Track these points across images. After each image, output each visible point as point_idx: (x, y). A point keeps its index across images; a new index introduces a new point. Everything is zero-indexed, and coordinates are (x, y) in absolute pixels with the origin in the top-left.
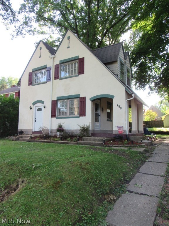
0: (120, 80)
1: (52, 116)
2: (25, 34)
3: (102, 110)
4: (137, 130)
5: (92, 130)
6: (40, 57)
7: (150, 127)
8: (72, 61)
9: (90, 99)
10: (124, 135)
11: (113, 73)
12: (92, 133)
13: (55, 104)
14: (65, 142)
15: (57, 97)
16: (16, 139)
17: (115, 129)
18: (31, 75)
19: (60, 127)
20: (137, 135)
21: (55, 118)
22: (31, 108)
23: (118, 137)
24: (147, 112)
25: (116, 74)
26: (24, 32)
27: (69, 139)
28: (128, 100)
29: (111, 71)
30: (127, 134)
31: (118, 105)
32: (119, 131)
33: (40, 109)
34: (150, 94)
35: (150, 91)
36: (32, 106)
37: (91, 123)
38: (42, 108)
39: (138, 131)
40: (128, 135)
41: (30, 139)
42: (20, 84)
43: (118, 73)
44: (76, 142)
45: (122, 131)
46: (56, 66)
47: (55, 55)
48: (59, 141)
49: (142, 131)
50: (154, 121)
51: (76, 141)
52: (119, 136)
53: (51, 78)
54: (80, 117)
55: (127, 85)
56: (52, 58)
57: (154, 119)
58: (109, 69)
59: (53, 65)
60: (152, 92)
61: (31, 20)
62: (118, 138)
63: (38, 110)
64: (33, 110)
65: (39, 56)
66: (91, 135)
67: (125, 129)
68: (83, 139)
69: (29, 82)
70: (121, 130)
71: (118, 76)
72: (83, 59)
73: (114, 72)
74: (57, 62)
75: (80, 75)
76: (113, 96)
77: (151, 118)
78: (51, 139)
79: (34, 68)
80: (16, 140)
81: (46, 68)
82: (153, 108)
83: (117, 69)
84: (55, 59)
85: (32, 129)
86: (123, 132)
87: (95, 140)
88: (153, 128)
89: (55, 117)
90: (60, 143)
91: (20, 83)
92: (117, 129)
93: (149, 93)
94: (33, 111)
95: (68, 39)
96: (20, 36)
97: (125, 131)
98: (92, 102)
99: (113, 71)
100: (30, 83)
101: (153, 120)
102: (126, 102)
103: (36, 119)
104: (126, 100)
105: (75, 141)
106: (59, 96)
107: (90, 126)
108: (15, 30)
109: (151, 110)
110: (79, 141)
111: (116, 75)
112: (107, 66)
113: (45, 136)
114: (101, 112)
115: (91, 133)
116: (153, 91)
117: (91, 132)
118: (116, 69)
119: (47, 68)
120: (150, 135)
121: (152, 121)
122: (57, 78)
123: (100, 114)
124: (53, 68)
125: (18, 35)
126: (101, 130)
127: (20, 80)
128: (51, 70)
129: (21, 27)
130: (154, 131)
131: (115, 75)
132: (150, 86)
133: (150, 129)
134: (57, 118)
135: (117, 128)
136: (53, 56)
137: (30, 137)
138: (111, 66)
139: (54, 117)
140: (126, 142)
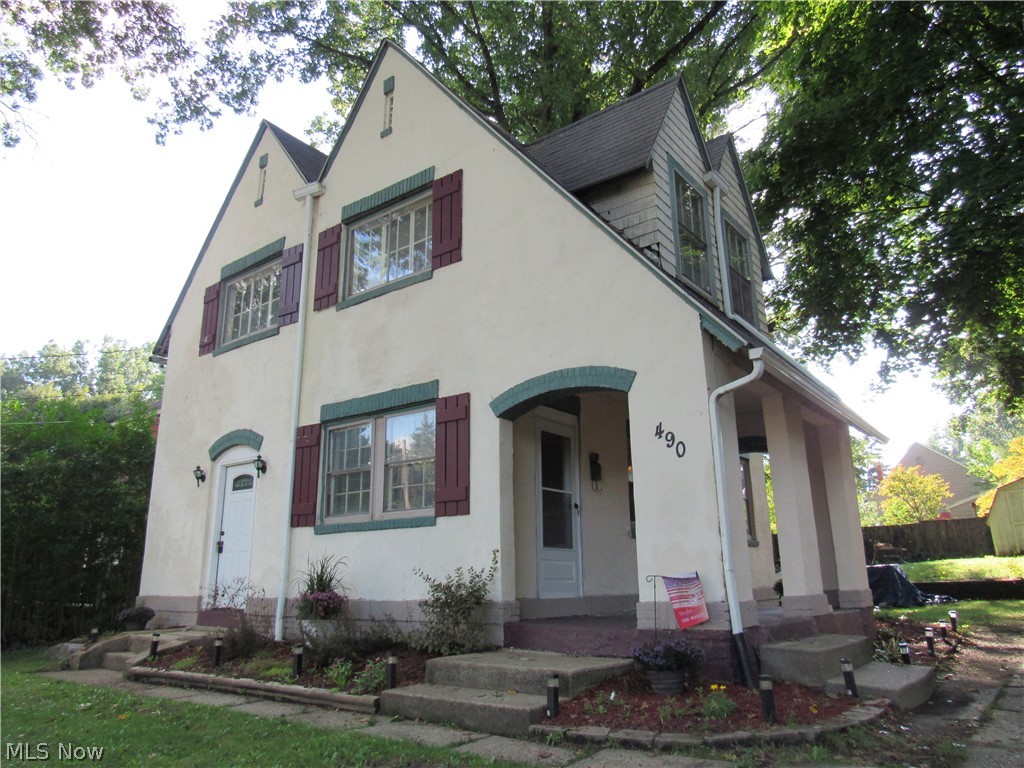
0: (677, 281)
1: (292, 517)
2: (217, 114)
3: (596, 473)
4: (818, 588)
5: (506, 606)
6: (258, 203)
7: (919, 558)
8: (404, 197)
9: (494, 405)
10: (715, 637)
11: (630, 241)
12: (508, 627)
13: (315, 449)
14: (311, 690)
15: (325, 408)
16: (84, 658)
17: (651, 593)
18: (213, 297)
19: (321, 583)
20: (821, 625)
21: (309, 531)
22: (201, 477)
23: (660, 662)
24: (894, 479)
25: (649, 248)
26: (212, 102)
27: (338, 669)
28: (721, 390)
29: (621, 233)
30: (737, 629)
31: (659, 432)
32: (677, 611)
33: (243, 483)
34: (892, 372)
35: (891, 356)
36: (206, 464)
37: (499, 555)
38: (252, 470)
39: (833, 595)
40: (741, 635)
41: (142, 663)
42: (166, 353)
43: (660, 238)
44: (371, 698)
45: (696, 610)
46: (324, 235)
47: (325, 181)
48: (283, 681)
49: (857, 593)
50: (937, 523)
51: (375, 693)
52: (668, 650)
53: (298, 304)
54: (441, 520)
55: (731, 315)
56: (309, 199)
57: (932, 510)
58: (606, 222)
59: (311, 237)
60: (901, 361)
61: (281, 71)
62: (660, 669)
63: (235, 489)
64: (211, 485)
65: (256, 198)
66: (499, 636)
67: (719, 596)
68: (432, 673)
69: (204, 334)
70: (694, 602)
71: (658, 254)
72: (456, 179)
73: (639, 232)
74: (331, 217)
75: (440, 273)
76: (630, 376)
77: (916, 509)
78: (250, 666)
79: (230, 262)
80: (81, 668)
81: (279, 254)
82: (922, 458)
83: (651, 214)
84: (322, 201)
85: (200, 598)
86: (705, 615)
87: (501, 682)
88: (934, 559)
89: (312, 523)
90: (284, 700)
91: (167, 348)
92: (663, 595)
93: (885, 371)
94: (210, 495)
95: (386, 94)
96: (192, 126)
97: (719, 610)
98: (509, 425)
99: (629, 234)
100: (206, 341)
101: (931, 517)
102: (713, 406)
103: (223, 538)
104: (709, 389)
105: (366, 692)
106: (330, 400)
107: (498, 575)
108: (171, 100)
109: (911, 469)
110: (393, 686)
111: (649, 253)
112: (594, 207)
113: (218, 643)
114: (588, 483)
115: (501, 621)
116: (904, 354)
117: (500, 617)
118: (650, 216)
119: (285, 255)
120: (921, 605)
121: (923, 524)
122: (325, 300)
123: (576, 500)
124: (311, 247)
125: (183, 119)
126: (588, 600)
127: (168, 328)
128: (301, 260)
129: (201, 81)
130: (942, 580)
131: (647, 253)
132: (888, 328)
133: (914, 566)
134: (321, 531)
135: (661, 585)
136: (314, 187)
137: (145, 654)
138: (617, 205)
139: (306, 525)
140: (714, 704)
